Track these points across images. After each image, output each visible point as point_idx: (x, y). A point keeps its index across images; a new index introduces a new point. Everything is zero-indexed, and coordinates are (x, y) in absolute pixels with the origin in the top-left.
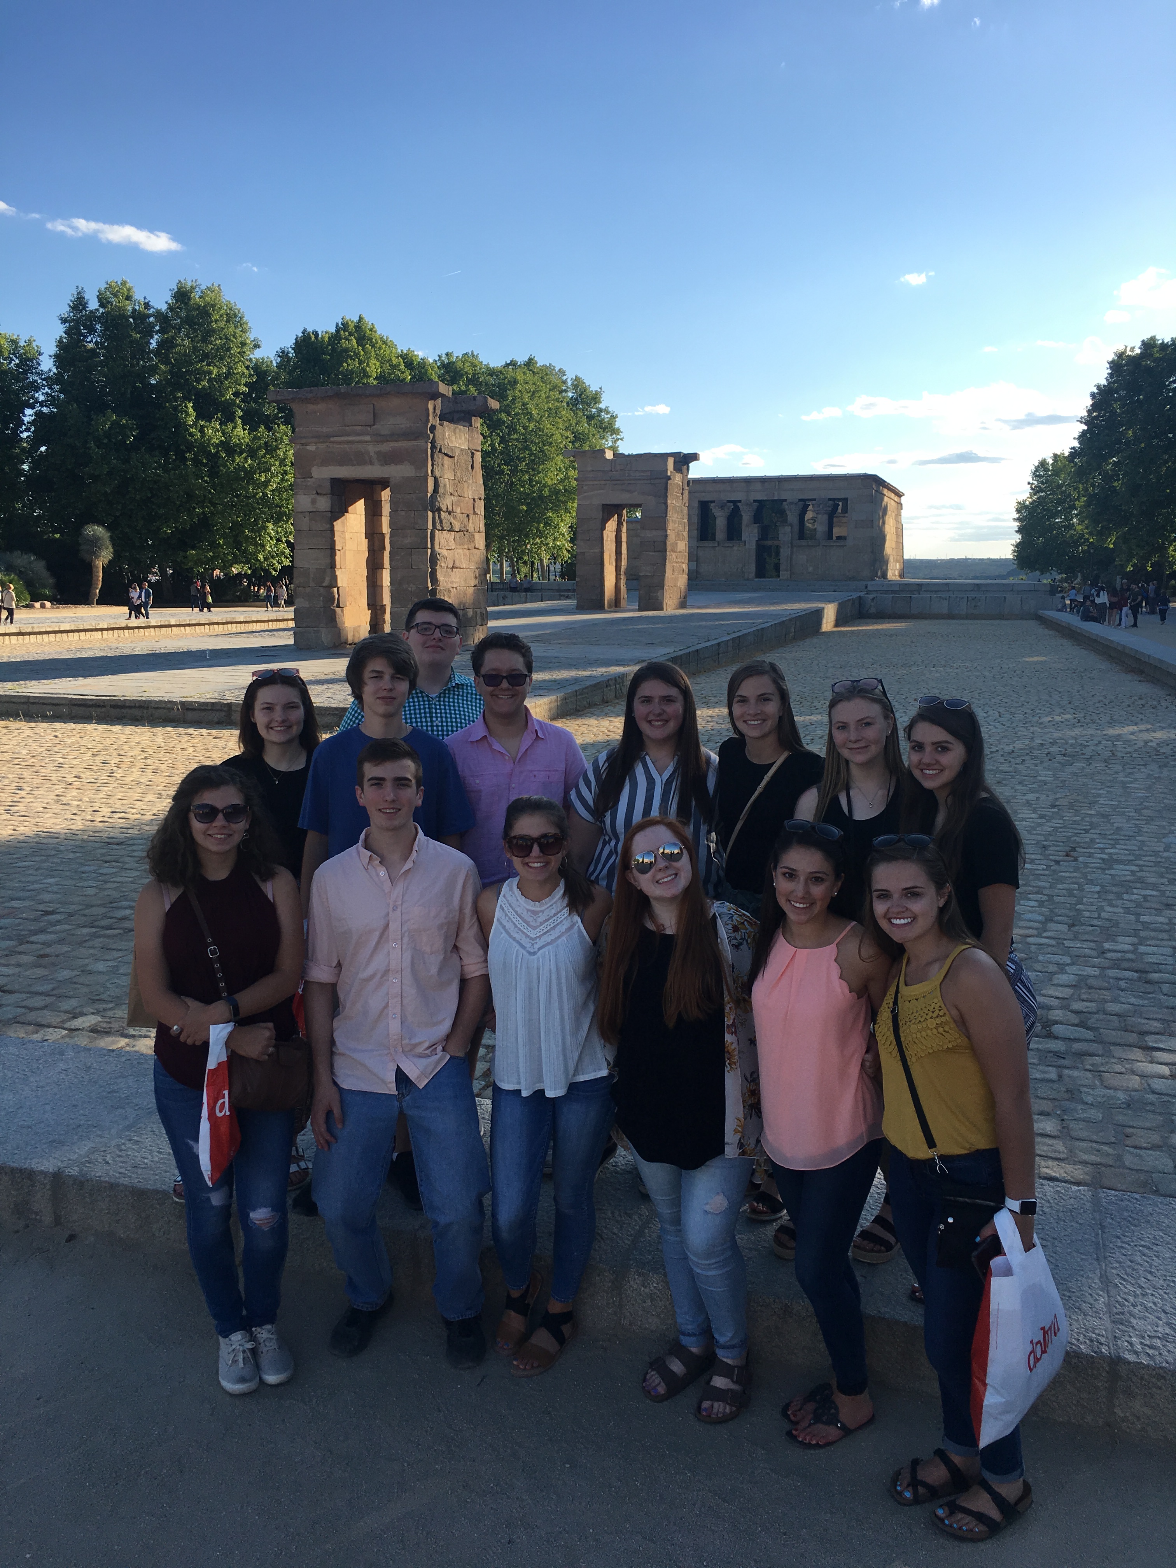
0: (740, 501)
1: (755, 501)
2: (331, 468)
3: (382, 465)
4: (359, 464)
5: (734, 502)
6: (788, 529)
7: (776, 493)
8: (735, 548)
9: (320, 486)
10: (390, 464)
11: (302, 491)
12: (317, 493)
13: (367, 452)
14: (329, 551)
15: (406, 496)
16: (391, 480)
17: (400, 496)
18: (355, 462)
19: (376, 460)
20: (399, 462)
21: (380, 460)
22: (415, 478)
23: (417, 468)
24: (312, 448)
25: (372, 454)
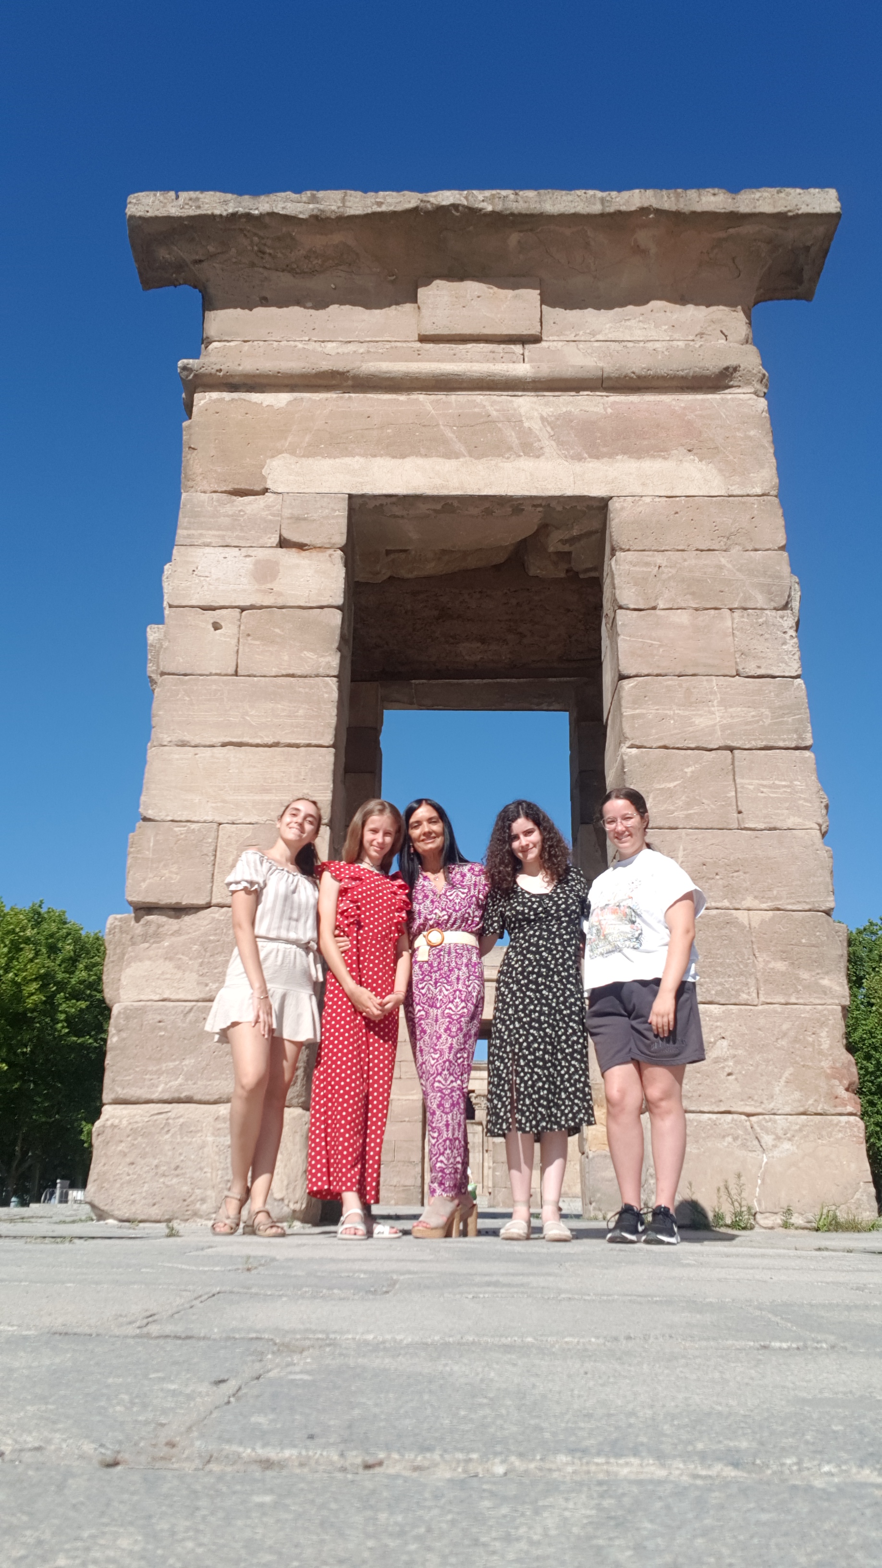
2: (356, 462)
3: (579, 458)
4: (477, 451)
9: (298, 519)
10: (611, 455)
11: (210, 536)
12: (283, 543)
13: (514, 421)
14: (327, 758)
15: (691, 560)
16: (613, 505)
17: (659, 559)
18: (459, 447)
19: (549, 446)
20: (659, 451)
21: (560, 443)
22: (721, 502)
23: (730, 469)
24: (276, 398)
25: (532, 423)
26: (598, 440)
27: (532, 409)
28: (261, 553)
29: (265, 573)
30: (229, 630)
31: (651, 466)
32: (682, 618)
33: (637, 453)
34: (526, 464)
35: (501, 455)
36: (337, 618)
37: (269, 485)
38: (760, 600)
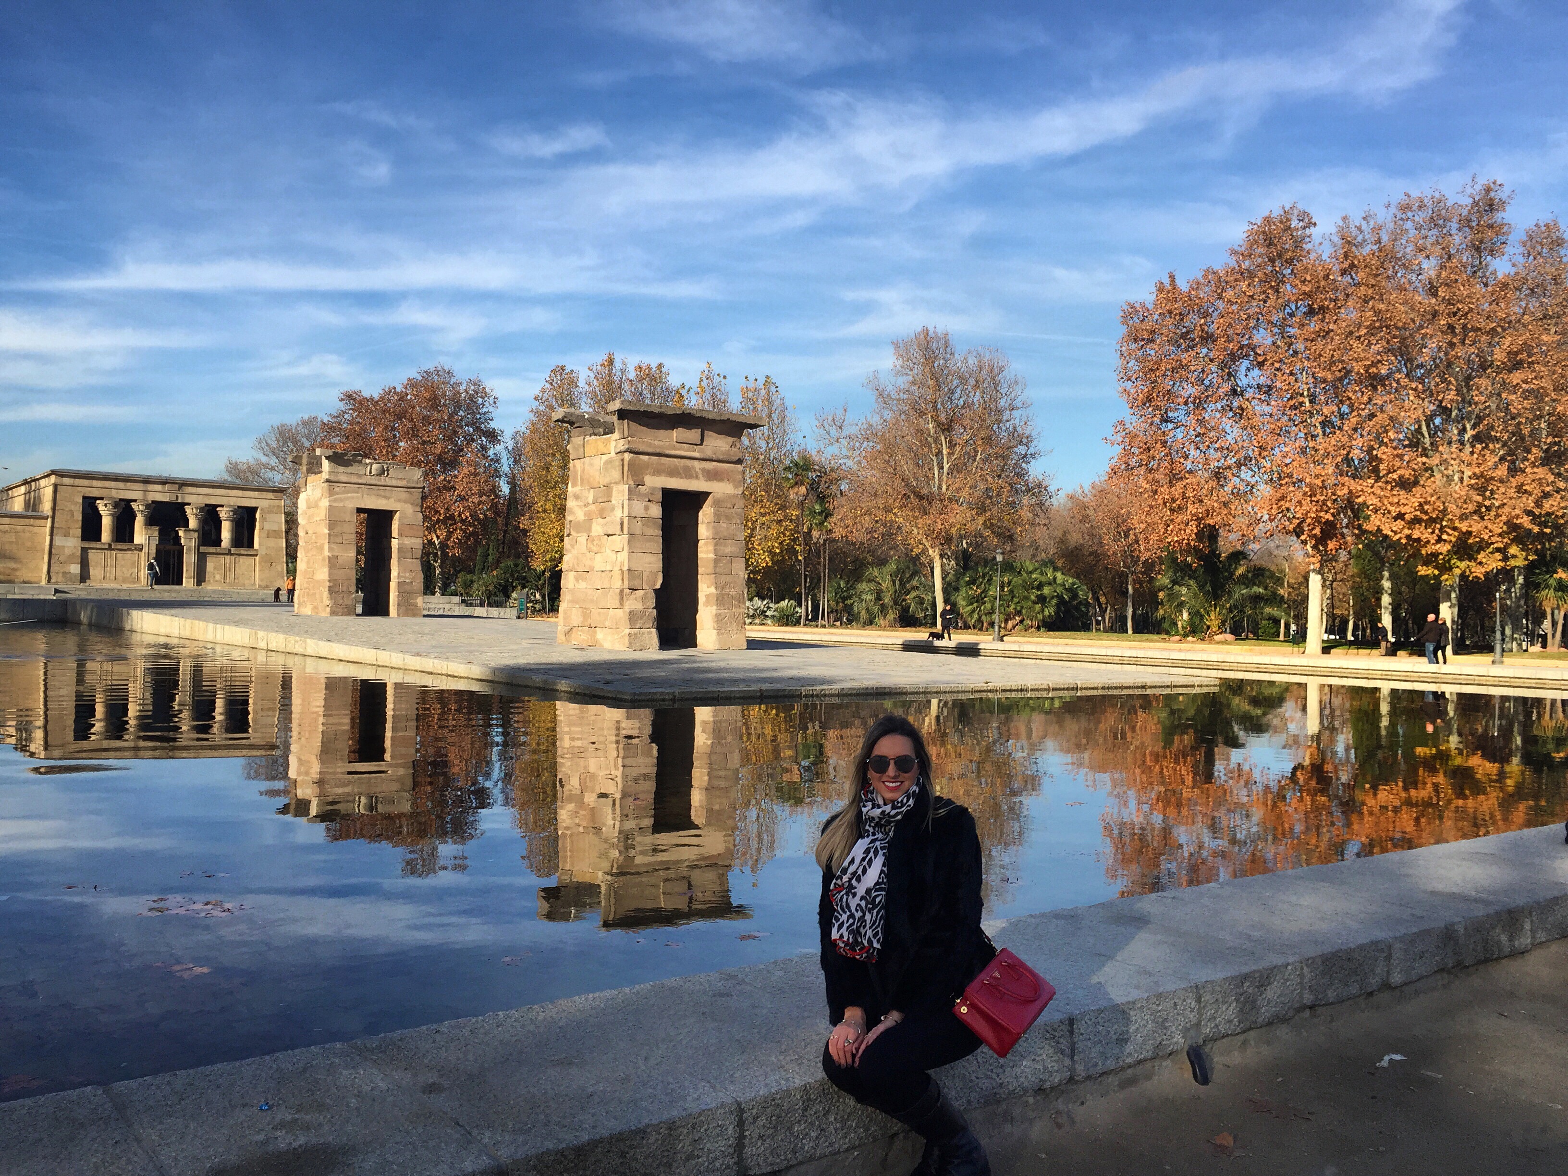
0: (134, 501)
1: (153, 502)
2: (663, 478)
5: (127, 502)
6: (191, 534)
7: (178, 496)
8: (127, 552)
9: (652, 494)
10: (713, 480)
11: (634, 497)
12: (649, 501)
13: (693, 467)
14: (661, 556)
15: (727, 511)
16: (713, 494)
17: (721, 510)
18: (683, 475)
19: (701, 476)
20: (721, 480)
21: (703, 476)
22: (735, 496)
23: (736, 487)
24: (645, 458)
25: (698, 470)
26: (712, 476)
27: (697, 465)
28: (645, 503)
29: (647, 508)
30: (640, 523)
31: (720, 484)
32: (725, 525)
33: (718, 480)
34: (696, 482)
35: (690, 479)
36: (661, 521)
37: (646, 484)
38: (739, 522)
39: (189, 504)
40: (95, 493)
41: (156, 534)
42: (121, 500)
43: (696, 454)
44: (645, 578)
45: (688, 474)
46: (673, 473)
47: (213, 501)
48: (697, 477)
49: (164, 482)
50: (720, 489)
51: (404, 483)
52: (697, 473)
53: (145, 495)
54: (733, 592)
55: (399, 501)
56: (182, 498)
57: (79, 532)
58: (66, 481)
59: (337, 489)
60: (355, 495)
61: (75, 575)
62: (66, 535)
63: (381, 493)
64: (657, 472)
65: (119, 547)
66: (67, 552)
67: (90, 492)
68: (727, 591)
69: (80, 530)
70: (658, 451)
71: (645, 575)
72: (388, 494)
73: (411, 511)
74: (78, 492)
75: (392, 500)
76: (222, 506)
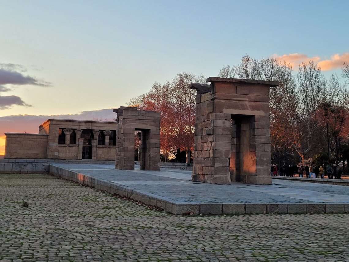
0: (76, 129)
1: (82, 129)
2: (231, 110)
3: (252, 110)
5: (74, 130)
6: (95, 141)
7: (91, 127)
8: (74, 147)
9: (227, 116)
10: (255, 110)
11: (219, 118)
12: (225, 119)
15: (262, 123)
16: (255, 116)
17: (259, 123)
18: (241, 108)
19: (249, 109)
20: (259, 110)
21: (251, 108)
22: (264, 116)
23: (265, 113)
24: (223, 101)
25: (248, 106)
26: (254, 108)
27: (248, 104)
28: (224, 120)
29: (224, 123)
30: (221, 129)
31: (258, 112)
32: (261, 130)
33: (257, 110)
34: (247, 111)
35: (245, 110)
37: (224, 112)
38: (267, 128)
39: (94, 130)
40: (63, 127)
41: (83, 141)
42: (71, 129)
43: (247, 99)
44: (223, 154)
45: (244, 108)
46: (236, 107)
47: (102, 129)
48: (247, 109)
49: (86, 122)
50: (257, 114)
51: (153, 119)
52: (247, 107)
53: (79, 127)
54: (265, 159)
55: (151, 125)
56: (92, 128)
57: (58, 141)
58: (54, 122)
59: (128, 121)
60: (134, 123)
61: (56, 156)
62: (54, 142)
63: (144, 122)
64: (229, 107)
65: (71, 146)
66: (54, 148)
67: (61, 126)
68: (262, 158)
69: (58, 140)
70: (229, 98)
71: (223, 152)
72: (146, 123)
73: (155, 129)
74: (58, 127)
75: (148, 125)
76: (105, 130)
